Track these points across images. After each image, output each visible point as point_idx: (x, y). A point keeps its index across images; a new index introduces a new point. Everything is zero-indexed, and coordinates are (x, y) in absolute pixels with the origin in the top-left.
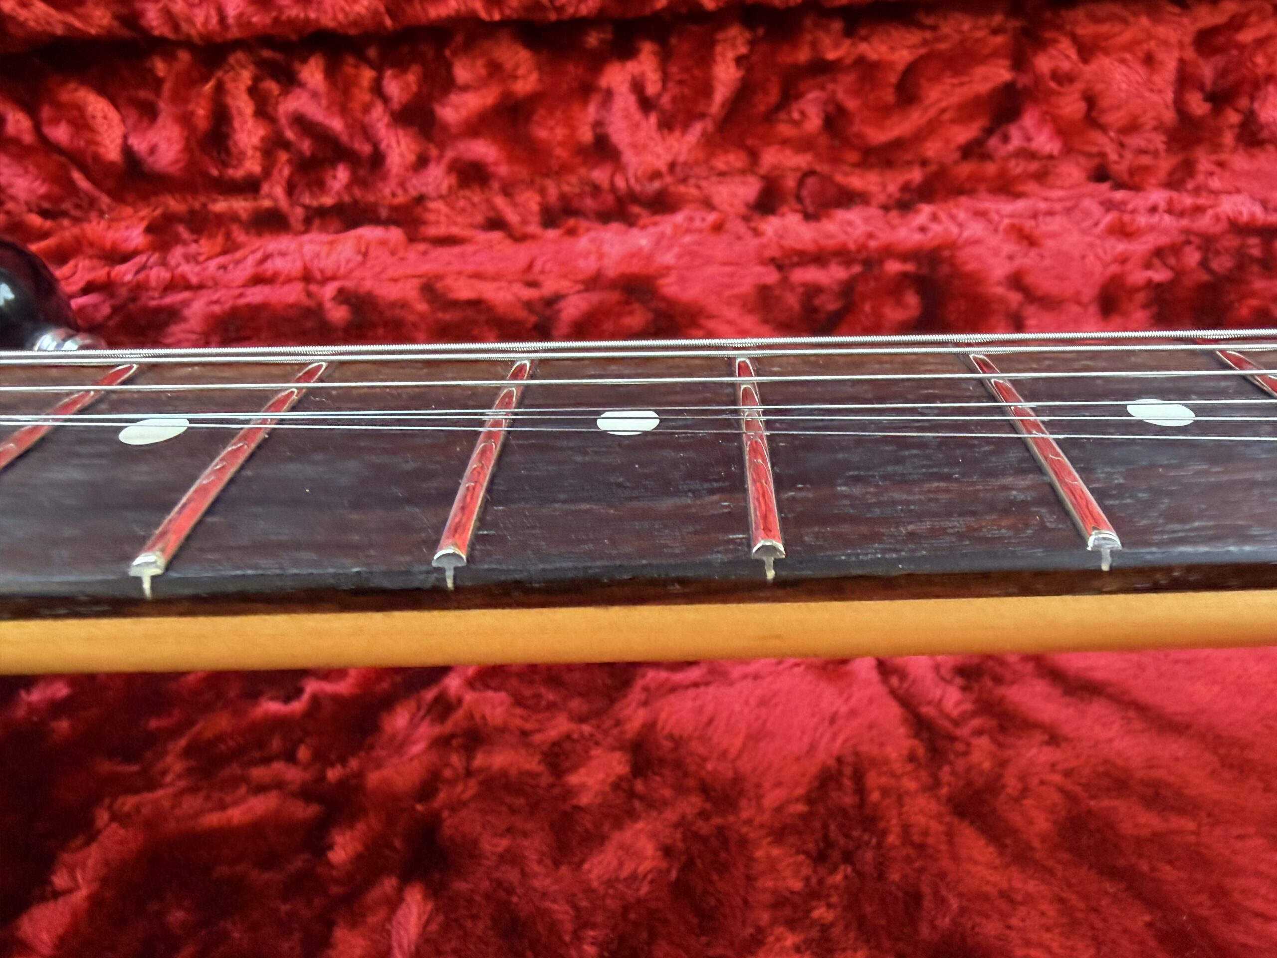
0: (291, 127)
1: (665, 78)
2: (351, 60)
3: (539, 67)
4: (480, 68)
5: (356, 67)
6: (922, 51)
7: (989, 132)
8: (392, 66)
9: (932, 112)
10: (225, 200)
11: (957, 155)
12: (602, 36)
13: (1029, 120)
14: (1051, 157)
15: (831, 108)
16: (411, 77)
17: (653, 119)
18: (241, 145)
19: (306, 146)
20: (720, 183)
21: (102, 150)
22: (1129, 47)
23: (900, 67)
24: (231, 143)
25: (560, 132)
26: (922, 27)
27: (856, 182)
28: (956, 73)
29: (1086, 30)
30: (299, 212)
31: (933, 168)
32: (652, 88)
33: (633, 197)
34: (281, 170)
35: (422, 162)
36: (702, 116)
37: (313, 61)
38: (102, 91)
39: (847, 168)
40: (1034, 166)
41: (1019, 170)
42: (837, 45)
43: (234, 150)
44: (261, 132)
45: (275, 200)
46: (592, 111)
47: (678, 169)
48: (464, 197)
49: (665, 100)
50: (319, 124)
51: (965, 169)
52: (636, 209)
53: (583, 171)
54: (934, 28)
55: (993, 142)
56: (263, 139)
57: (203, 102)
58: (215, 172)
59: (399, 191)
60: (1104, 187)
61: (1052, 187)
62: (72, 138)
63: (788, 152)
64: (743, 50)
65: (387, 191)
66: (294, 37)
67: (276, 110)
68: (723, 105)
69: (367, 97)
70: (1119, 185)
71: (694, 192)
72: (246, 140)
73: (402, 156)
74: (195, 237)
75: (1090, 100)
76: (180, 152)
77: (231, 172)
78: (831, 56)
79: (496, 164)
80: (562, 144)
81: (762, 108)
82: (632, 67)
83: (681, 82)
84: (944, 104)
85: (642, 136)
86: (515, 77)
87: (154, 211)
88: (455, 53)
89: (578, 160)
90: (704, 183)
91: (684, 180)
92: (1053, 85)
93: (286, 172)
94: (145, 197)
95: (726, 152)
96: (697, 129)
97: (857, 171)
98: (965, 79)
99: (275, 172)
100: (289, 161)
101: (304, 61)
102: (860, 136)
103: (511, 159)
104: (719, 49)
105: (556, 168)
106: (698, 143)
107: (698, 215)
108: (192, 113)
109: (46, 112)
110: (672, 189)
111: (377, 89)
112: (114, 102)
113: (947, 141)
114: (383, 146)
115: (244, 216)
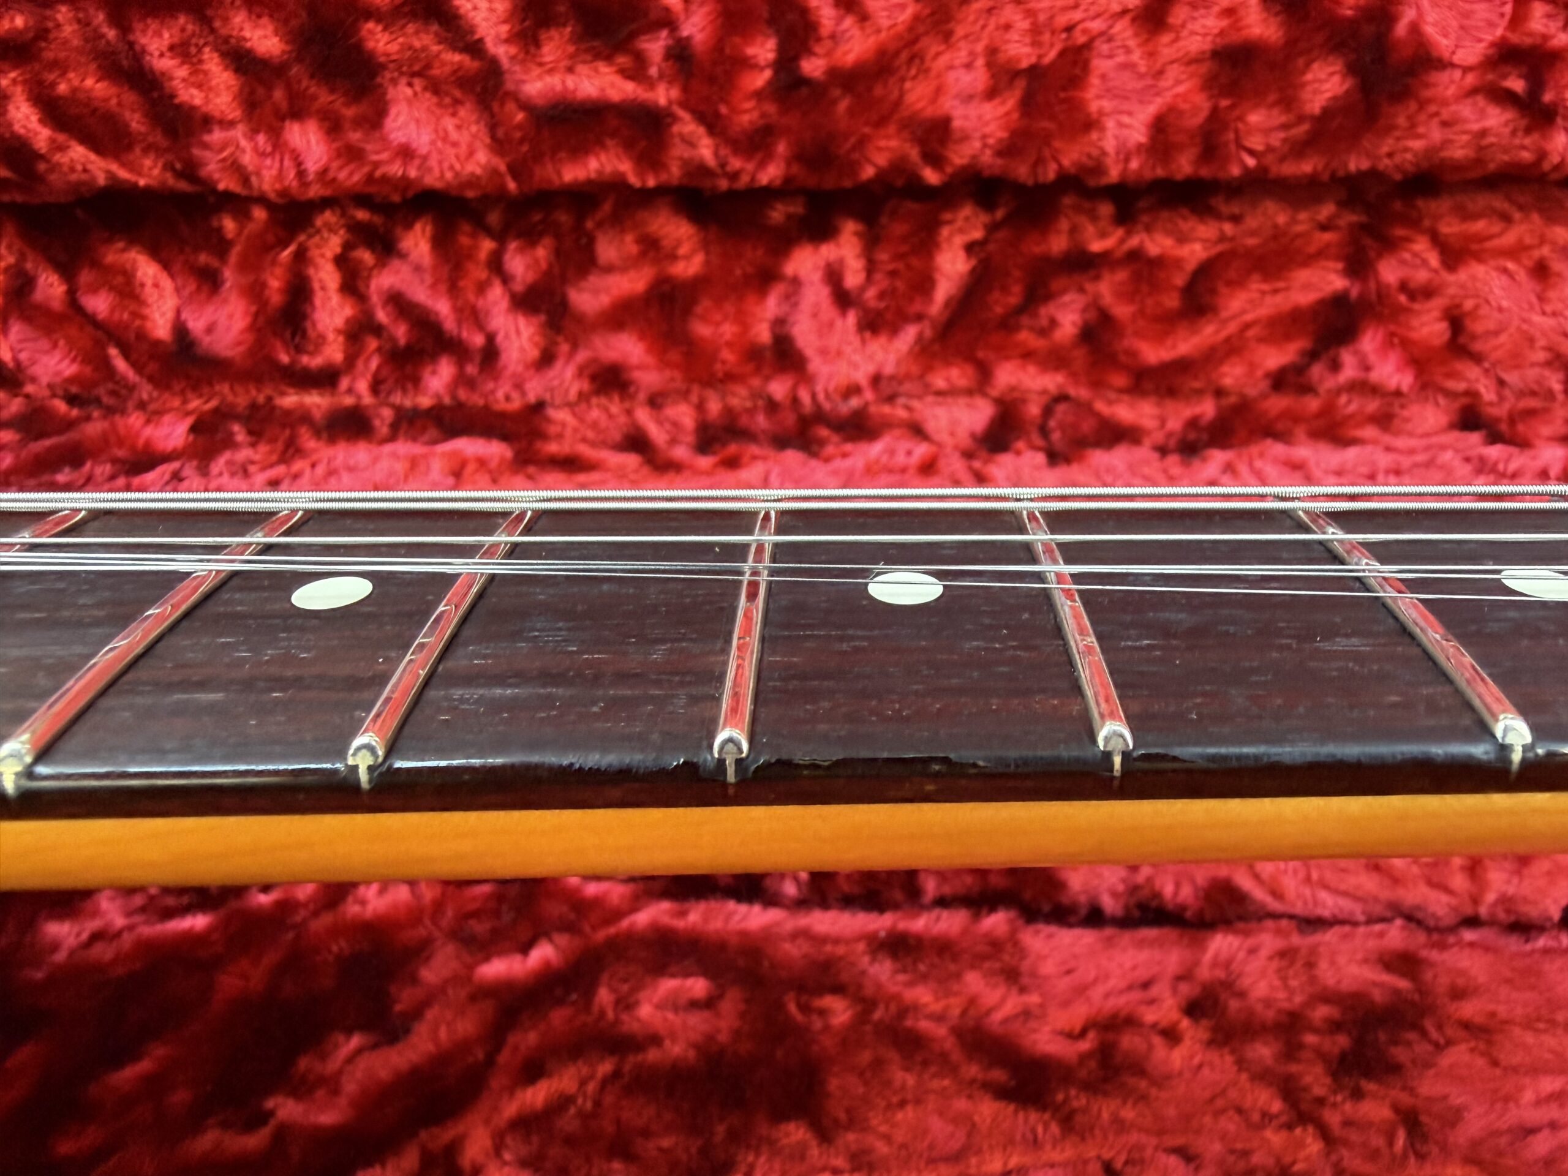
0: (384, 307)
1: (871, 269)
2: (467, 228)
3: (705, 245)
4: (630, 245)
5: (473, 236)
6: (1220, 248)
7: (1313, 355)
8: (519, 236)
9: (1232, 328)
10: (297, 394)
11: (1264, 385)
12: (791, 209)
13: (1369, 342)
14: (1398, 393)
15: (1092, 315)
16: (542, 252)
17: (852, 318)
18: (320, 327)
19: (401, 332)
20: (939, 404)
21: (149, 325)
22: (1514, 252)
23: (1191, 266)
24: (308, 324)
25: (728, 330)
26: (1219, 217)
27: (1124, 412)
28: (1267, 277)
29: (1450, 228)
30: (387, 413)
31: (1232, 399)
32: (853, 279)
33: (819, 417)
34: (368, 360)
35: (546, 359)
36: (919, 318)
37: (418, 227)
38: (155, 253)
39: (1112, 395)
40: (1373, 406)
41: (1353, 408)
42: (1103, 235)
43: (311, 333)
44: (348, 311)
45: (359, 397)
46: (772, 305)
47: (883, 384)
48: (598, 406)
49: (871, 293)
50: (417, 306)
51: (1277, 404)
52: (824, 432)
53: (756, 382)
54: (1236, 219)
55: (1317, 371)
56: (348, 321)
57: (278, 271)
58: (284, 358)
59: (515, 395)
60: (1475, 438)
61: (1397, 433)
62: (112, 311)
63: (1032, 369)
64: (977, 234)
65: (500, 394)
66: (396, 198)
67: (368, 287)
68: (947, 304)
69: (481, 274)
70: (1494, 438)
71: (902, 413)
72: (328, 321)
73: (522, 349)
74: (253, 439)
75: (1456, 321)
76: (242, 332)
77: (305, 360)
78: (1097, 246)
79: (640, 367)
80: (729, 344)
81: (999, 310)
82: (828, 252)
83: (893, 274)
84: (1249, 317)
85: (833, 342)
86: (673, 257)
87: (207, 402)
88: (600, 225)
89: (749, 368)
90: (916, 404)
91: (891, 399)
92: (1403, 299)
93: (374, 363)
94: (196, 386)
95: (948, 364)
96: (909, 334)
97: (1126, 397)
98: (1281, 284)
99: (360, 364)
100: (379, 350)
101: (409, 226)
102: (1133, 354)
103: (664, 363)
104: (945, 231)
105: (720, 375)
106: (910, 352)
107: (903, 445)
108: (264, 285)
109: (85, 277)
110: (873, 409)
111: (496, 265)
112: (166, 266)
113: (1252, 366)
114: (500, 338)
115: (317, 415)
